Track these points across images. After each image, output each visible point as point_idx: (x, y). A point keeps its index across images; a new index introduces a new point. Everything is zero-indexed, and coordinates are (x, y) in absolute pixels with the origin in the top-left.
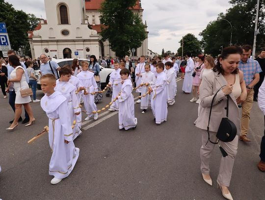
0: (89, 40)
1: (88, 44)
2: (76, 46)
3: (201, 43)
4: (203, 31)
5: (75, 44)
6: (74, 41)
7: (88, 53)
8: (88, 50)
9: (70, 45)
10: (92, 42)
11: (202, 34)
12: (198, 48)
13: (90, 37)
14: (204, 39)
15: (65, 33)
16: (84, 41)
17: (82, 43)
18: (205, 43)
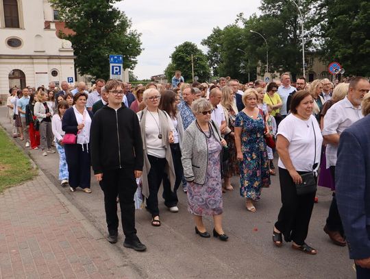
0: (59, 57)
1: (56, 64)
2: (35, 65)
3: (209, 57)
4: (208, 38)
5: (33, 63)
6: (31, 57)
7: (55, 79)
8: (55, 73)
9: (22, 63)
10: (62, 61)
11: (205, 43)
12: (203, 67)
13: (60, 51)
14: (214, 50)
15: (14, 43)
16: (50, 57)
17: (46, 61)
18: (213, 58)
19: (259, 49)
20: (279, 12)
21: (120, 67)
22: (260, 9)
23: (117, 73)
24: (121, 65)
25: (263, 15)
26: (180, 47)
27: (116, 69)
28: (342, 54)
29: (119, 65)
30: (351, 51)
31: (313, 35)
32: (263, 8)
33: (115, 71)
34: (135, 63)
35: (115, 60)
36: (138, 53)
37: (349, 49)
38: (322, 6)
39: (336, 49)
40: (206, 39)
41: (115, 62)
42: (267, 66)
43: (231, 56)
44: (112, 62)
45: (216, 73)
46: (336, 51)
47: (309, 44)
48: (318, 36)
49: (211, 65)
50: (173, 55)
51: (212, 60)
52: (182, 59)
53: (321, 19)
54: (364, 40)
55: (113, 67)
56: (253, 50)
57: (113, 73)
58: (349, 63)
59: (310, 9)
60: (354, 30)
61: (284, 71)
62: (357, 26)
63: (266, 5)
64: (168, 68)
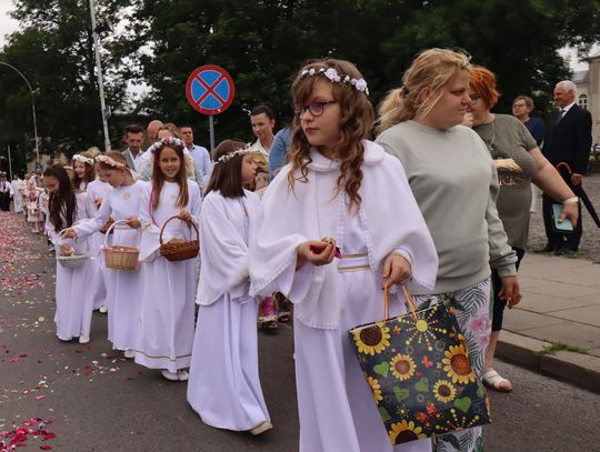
20: (55, 26)
22: (13, 15)
25: (21, 31)
31: (127, 75)
32: (20, 16)
38: (140, 15)
47: (120, 90)
48: (137, 76)
53: (140, 41)
59: (118, 21)
63: (24, 9)
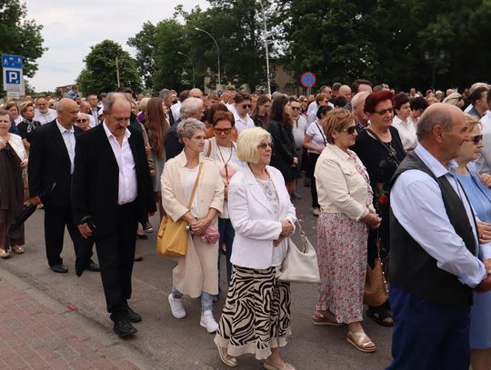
3: (139, 63)
4: (137, 36)
11: (133, 42)
12: (132, 76)
14: (146, 52)
18: (145, 64)
19: (208, 53)
20: (232, 6)
21: (18, 73)
23: (14, 82)
24: (21, 70)
25: (211, 8)
26: (98, 47)
27: (13, 76)
28: (312, 62)
29: (18, 70)
30: (321, 58)
31: (275, 37)
33: (11, 79)
34: (35, 68)
35: (10, 62)
36: (38, 53)
37: (319, 55)
39: (303, 55)
40: (134, 37)
41: (9, 66)
42: (218, 75)
43: (170, 62)
44: (6, 66)
45: (149, 84)
46: (305, 58)
47: (270, 47)
48: (281, 38)
49: (141, 74)
50: (88, 58)
51: (143, 67)
52: (101, 63)
53: (284, 17)
54: (336, 45)
55: (8, 72)
56: (200, 54)
57: (8, 82)
58: (320, 73)
59: (270, 4)
60: (325, 33)
61: (241, 82)
62: (328, 27)
64: (81, 76)
